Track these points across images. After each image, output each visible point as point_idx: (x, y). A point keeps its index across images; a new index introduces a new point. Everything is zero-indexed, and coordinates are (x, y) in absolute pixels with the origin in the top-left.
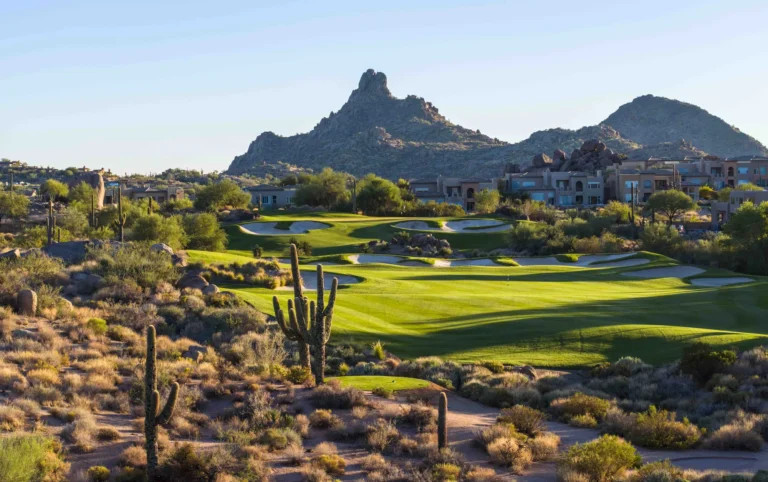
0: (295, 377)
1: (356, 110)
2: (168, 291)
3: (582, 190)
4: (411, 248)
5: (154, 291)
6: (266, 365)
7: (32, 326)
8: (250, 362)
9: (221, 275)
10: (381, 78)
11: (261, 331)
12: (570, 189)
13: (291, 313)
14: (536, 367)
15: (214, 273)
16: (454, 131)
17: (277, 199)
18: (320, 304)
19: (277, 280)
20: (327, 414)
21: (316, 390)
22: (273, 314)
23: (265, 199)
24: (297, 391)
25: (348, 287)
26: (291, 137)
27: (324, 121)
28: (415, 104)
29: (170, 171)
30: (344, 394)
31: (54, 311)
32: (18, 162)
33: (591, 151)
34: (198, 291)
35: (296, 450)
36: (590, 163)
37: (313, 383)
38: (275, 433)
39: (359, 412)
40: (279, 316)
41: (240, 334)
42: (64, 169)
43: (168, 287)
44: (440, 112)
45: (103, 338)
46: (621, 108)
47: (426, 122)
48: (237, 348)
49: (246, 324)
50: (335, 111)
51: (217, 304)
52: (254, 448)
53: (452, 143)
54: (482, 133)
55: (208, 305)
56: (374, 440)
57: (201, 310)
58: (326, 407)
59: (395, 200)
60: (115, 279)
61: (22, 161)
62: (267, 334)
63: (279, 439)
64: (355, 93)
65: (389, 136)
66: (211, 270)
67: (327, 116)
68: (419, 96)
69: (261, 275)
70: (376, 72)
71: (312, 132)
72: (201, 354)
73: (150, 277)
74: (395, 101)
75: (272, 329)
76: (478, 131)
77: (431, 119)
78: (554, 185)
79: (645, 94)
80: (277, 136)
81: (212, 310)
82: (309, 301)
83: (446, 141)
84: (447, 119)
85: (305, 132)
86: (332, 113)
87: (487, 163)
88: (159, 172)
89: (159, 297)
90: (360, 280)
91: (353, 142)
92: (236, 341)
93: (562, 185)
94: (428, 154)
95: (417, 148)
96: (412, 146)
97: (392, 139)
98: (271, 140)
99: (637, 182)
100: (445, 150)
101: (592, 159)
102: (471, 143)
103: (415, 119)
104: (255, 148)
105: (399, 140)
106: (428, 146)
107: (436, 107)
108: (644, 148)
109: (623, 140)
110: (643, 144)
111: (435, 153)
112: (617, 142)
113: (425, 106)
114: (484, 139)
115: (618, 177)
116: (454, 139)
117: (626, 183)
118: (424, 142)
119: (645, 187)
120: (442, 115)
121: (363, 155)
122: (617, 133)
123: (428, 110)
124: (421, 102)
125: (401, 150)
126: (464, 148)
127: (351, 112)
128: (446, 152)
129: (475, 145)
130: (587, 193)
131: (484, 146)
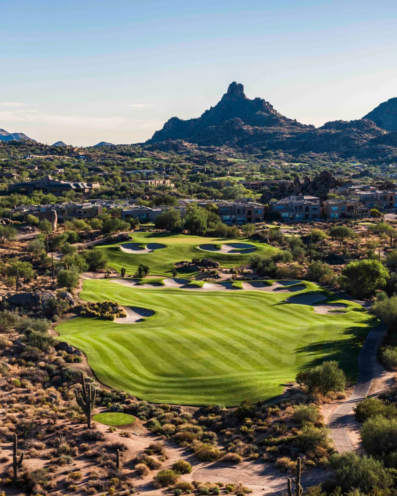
1: (225, 106)
3: (308, 211)
4: (200, 268)
9: (90, 312)
10: (241, 87)
12: (302, 211)
15: (87, 312)
16: (282, 120)
17: (149, 215)
20: (86, 445)
23: (143, 215)
25: (144, 320)
26: (188, 121)
27: (207, 111)
28: (259, 102)
33: (325, 177)
39: (99, 443)
41: (74, 383)
43: (52, 350)
44: (273, 108)
46: (380, 104)
47: (264, 114)
49: (77, 378)
50: (214, 106)
53: (279, 128)
54: (298, 121)
55: (66, 362)
56: (98, 459)
58: (88, 440)
64: (225, 95)
65: (243, 123)
66: (86, 310)
67: (209, 109)
68: (262, 98)
69: (108, 312)
70: (237, 83)
71: (200, 118)
72: (54, 400)
74: (248, 101)
76: (295, 120)
77: (268, 112)
78: (294, 209)
80: (180, 120)
81: (67, 367)
83: (277, 126)
84: (278, 112)
85: (196, 118)
86: (211, 107)
87: (298, 141)
91: (222, 127)
93: (298, 208)
94: (265, 134)
95: (259, 130)
96: (257, 130)
97: (245, 124)
98: (176, 122)
99: (337, 208)
100: (274, 132)
101: (324, 182)
102: (291, 128)
103: (259, 112)
104: (167, 127)
105: (249, 126)
106: (265, 129)
107: (272, 105)
108: (390, 134)
109: (377, 128)
110: (389, 131)
111: (269, 134)
112: (374, 129)
113: (265, 104)
114: (298, 126)
115: (328, 204)
116: (281, 125)
117: (332, 208)
118: (263, 126)
119: (342, 210)
120: (275, 109)
121: (228, 134)
122: (374, 124)
123: (267, 107)
124: (263, 102)
125: (249, 132)
126: (286, 131)
127: (223, 107)
128: (275, 134)
129: (294, 128)
130: (311, 213)
131: (297, 130)
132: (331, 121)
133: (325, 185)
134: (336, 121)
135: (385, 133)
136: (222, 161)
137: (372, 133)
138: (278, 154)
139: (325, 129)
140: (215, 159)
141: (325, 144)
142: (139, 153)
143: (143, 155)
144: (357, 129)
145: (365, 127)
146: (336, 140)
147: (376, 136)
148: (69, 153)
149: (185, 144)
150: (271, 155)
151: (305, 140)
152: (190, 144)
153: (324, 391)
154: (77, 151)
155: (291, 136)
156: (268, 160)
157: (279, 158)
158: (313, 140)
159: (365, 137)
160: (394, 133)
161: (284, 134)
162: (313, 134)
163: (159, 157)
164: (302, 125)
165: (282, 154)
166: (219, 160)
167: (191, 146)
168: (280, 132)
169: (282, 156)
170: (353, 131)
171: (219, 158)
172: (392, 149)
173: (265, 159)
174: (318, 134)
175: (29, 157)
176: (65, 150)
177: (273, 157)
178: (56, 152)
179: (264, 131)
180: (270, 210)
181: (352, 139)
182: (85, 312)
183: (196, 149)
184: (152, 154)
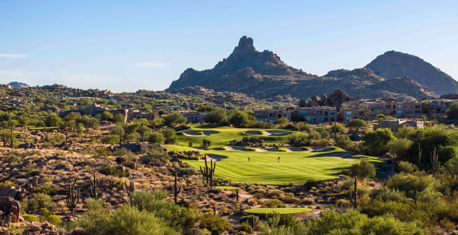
0: (205, 186)
1: (237, 57)
2: (169, 163)
3: (327, 115)
4: (249, 143)
5: (165, 163)
6: (198, 183)
7: (136, 172)
8: (193, 183)
9: (180, 155)
10: (251, 40)
11: (197, 174)
12: (322, 115)
13: (204, 170)
14: (268, 185)
15: (178, 155)
16: (289, 70)
17: (197, 118)
18: (212, 168)
19: (199, 157)
20: (213, 194)
21: (211, 189)
22: (200, 170)
23: (192, 118)
24: (206, 189)
25: (221, 160)
26: (203, 72)
27: (220, 63)
28: (267, 54)
29: (140, 91)
30: (217, 190)
31: (141, 169)
32: (62, 86)
33: (338, 95)
34: (177, 163)
35: (206, 201)
36: (337, 101)
37: (210, 187)
38: (201, 197)
39: (220, 194)
40: (202, 171)
41: (190, 175)
42: (87, 90)
43: (169, 161)
44: (281, 59)
45: (155, 176)
46: (377, 57)
47: (272, 64)
48: (190, 179)
49: (192, 172)
50: (226, 58)
51: (183, 167)
52: (197, 200)
53: (287, 76)
54: (303, 71)
55: (181, 167)
56: (223, 199)
57: (179, 169)
58: (213, 193)
59: (245, 121)
60: (154, 159)
61: (64, 85)
62: (198, 175)
63: (202, 199)
64: (236, 48)
65: (254, 72)
66: (177, 154)
67: (222, 61)
68: (270, 51)
69: (194, 156)
70: (248, 37)
71: (213, 69)
72: (181, 180)
73: (163, 158)
74: (257, 53)
75: (200, 174)
76: (301, 70)
77: (276, 63)
78: (315, 113)
79: (391, 50)
80: (195, 71)
81: (182, 169)
82: (209, 167)
83: (284, 75)
84: (285, 63)
85: (210, 69)
86: (224, 59)
87: (304, 88)
88: (135, 92)
89: (167, 165)
90: (226, 157)
91: (235, 75)
92: (189, 177)
93: (319, 113)
94: (274, 82)
95: (268, 79)
96: (266, 78)
97: (255, 74)
98: (192, 72)
99: (351, 112)
100: (283, 80)
101: (338, 98)
102: (297, 76)
103: (268, 63)
104: (183, 77)
105: (259, 75)
106: (274, 77)
107: (279, 56)
108: (387, 80)
109: (376, 76)
110: (386, 78)
111: (278, 81)
112: (373, 77)
113: (273, 56)
114: (304, 75)
115: (343, 109)
116: (288, 74)
117: (347, 112)
118: (272, 75)
119: (355, 114)
120: (282, 61)
121: (240, 82)
122: (373, 72)
123: (275, 58)
124: (271, 54)
125: (260, 80)
126: (293, 79)
127: (234, 59)
128: (283, 81)
129: (299, 77)
130: (329, 116)
131: (303, 78)
132: (334, 70)
133: (339, 101)
134: (338, 70)
135: (383, 80)
136: (239, 101)
137: (371, 80)
138: (287, 98)
139: (329, 77)
140: (232, 99)
141: (329, 89)
142: (162, 95)
143: (167, 97)
144: (358, 76)
145: (364, 75)
146: (339, 86)
147: (375, 82)
148: (100, 95)
149: (203, 90)
150: (281, 99)
151: (311, 86)
152: (207, 90)
153: (361, 178)
154: (107, 93)
155: (297, 83)
156: (278, 103)
157: (288, 102)
158: (318, 86)
159: (364, 84)
160: (391, 80)
161: (292, 82)
162: (318, 81)
163: (182, 98)
164: (307, 74)
165: (290, 99)
166: (235, 101)
167: (208, 91)
168: (288, 79)
169: (291, 100)
170: (354, 78)
171: (236, 98)
172: (389, 93)
173: (275, 102)
174: (322, 81)
175: (65, 98)
176: (96, 93)
177: (283, 101)
178: (88, 94)
179: (273, 79)
180: (296, 114)
181: (353, 85)
182: (176, 155)
183: (213, 94)
184: (175, 96)
